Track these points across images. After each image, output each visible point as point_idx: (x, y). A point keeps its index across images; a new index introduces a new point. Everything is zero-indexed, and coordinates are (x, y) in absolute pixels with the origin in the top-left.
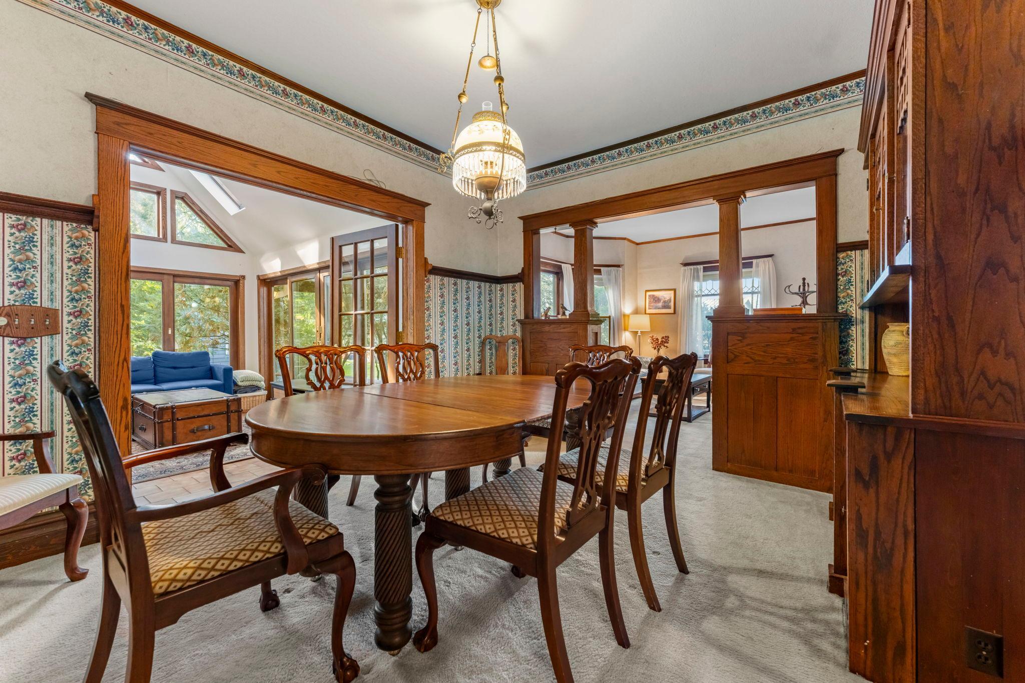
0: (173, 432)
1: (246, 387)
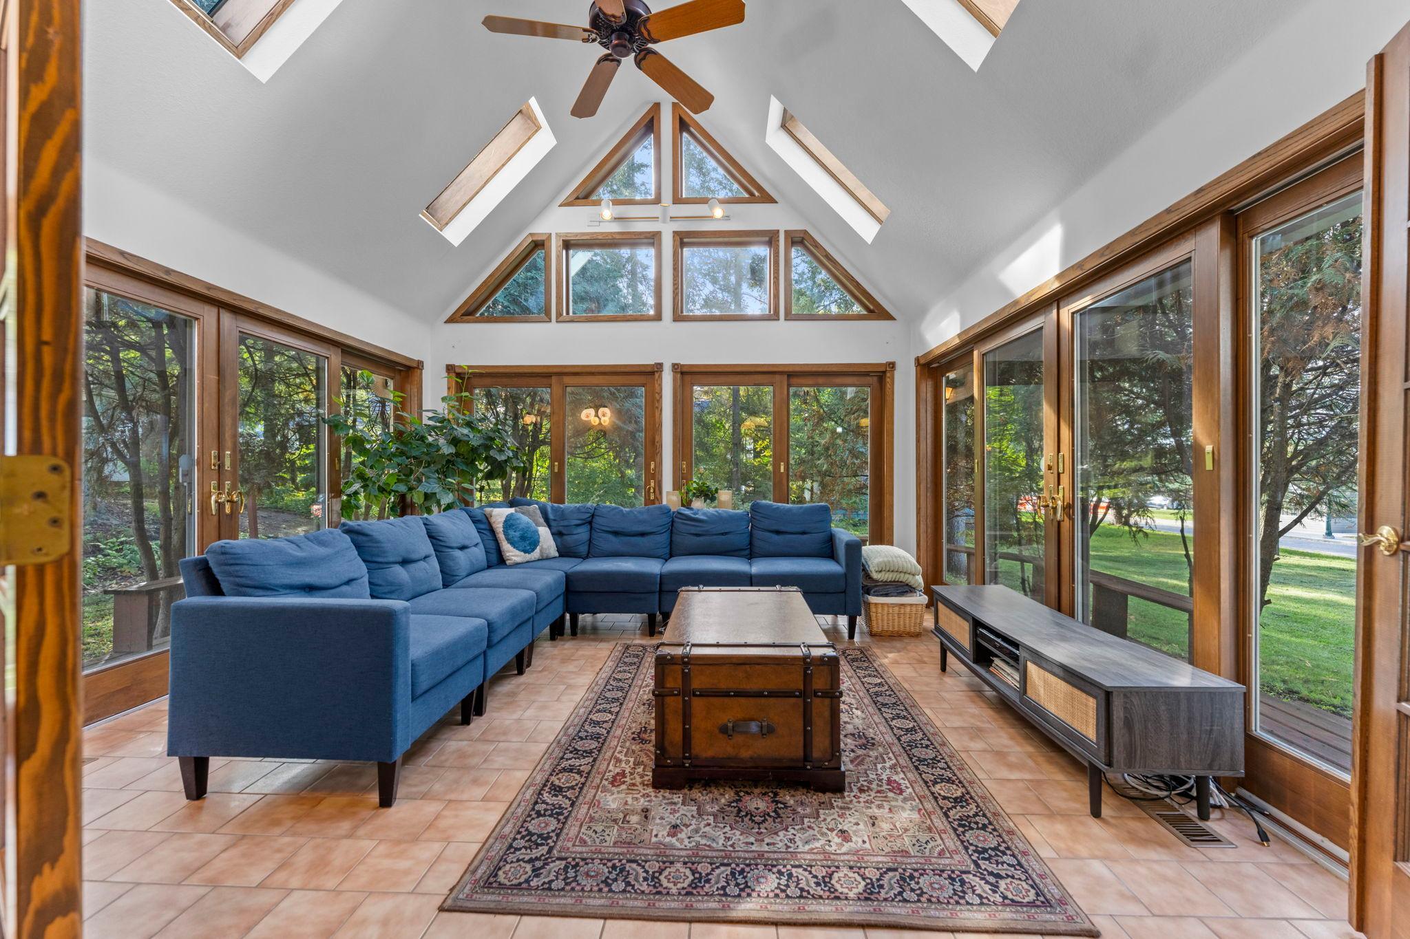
0: (684, 724)
1: (886, 584)
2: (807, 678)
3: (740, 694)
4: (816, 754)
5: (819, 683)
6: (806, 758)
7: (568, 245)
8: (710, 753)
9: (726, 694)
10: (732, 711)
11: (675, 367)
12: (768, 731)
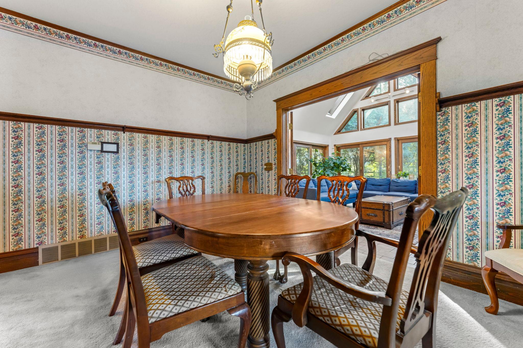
2: (384, 207)
3: (370, 208)
4: (386, 221)
5: (386, 208)
6: (384, 222)
7: (363, 110)
8: (365, 218)
9: (368, 208)
10: (369, 212)
11: (395, 138)
12: (376, 216)
